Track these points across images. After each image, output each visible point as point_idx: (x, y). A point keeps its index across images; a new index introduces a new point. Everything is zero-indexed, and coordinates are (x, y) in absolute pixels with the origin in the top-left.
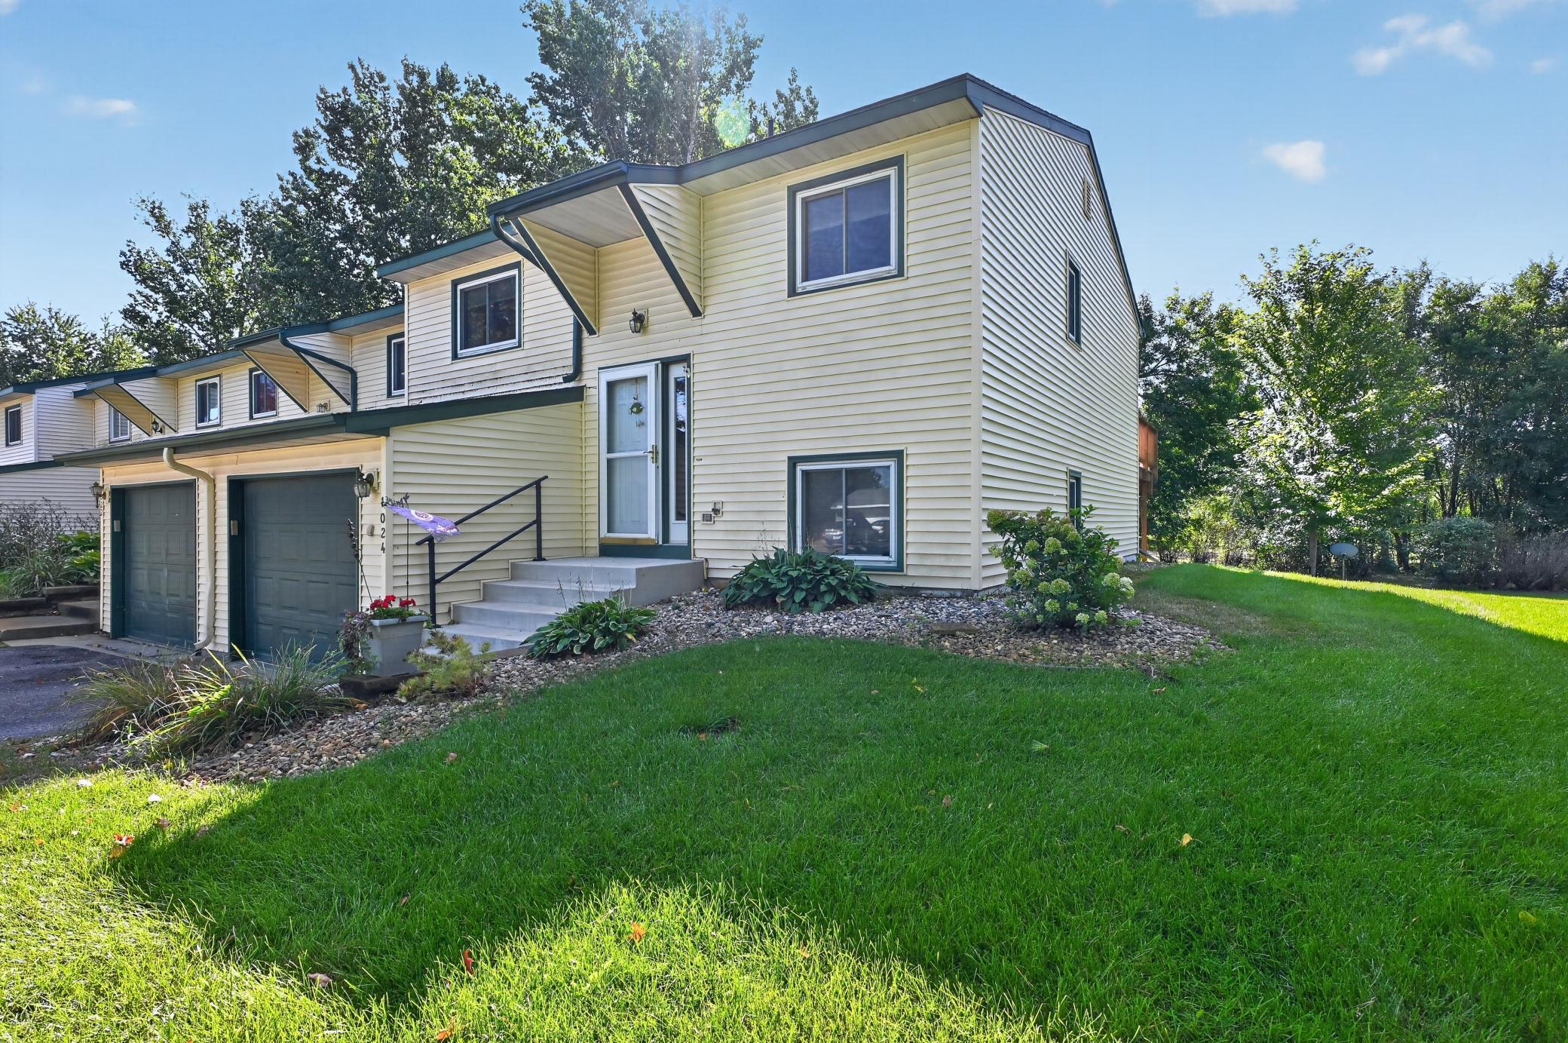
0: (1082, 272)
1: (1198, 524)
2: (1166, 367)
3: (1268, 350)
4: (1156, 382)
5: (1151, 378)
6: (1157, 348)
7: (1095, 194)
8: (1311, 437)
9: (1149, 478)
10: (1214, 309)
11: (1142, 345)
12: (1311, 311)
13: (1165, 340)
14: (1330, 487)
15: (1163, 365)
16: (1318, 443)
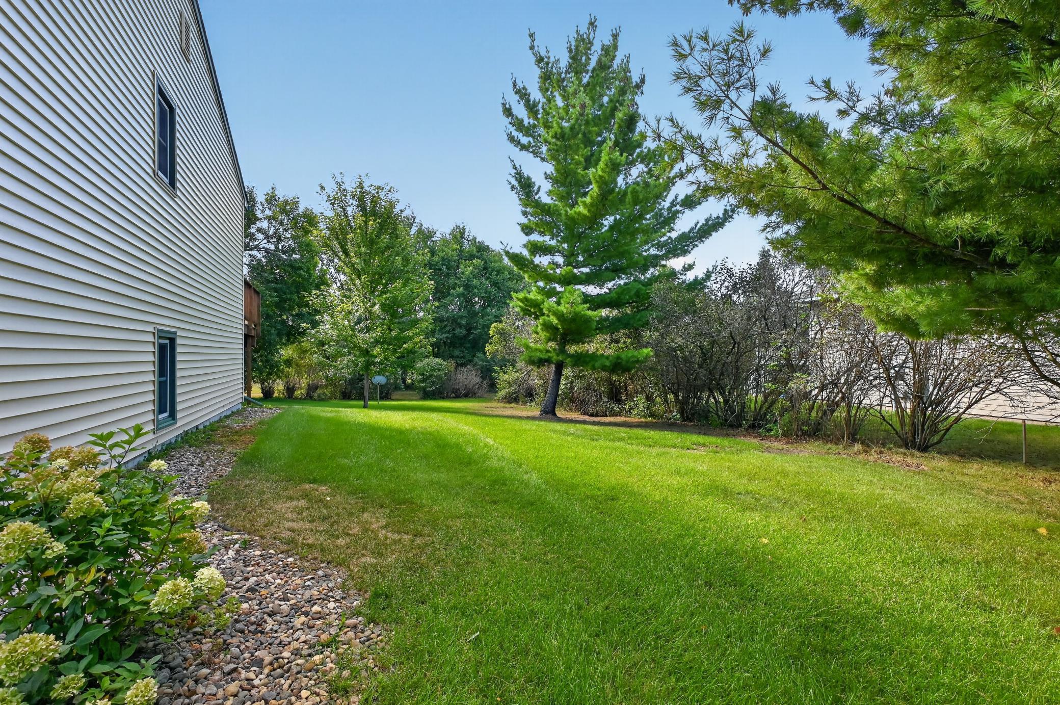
0: (178, 110)
1: (288, 363)
2: (266, 246)
3: (340, 243)
4: (259, 256)
5: (254, 252)
6: (259, 230)
7: (193, 28)
8: (366, 308)
9: (253, 333)
10: (301, 210)
11: (247, 227)
12: (366, 222)
13: (264, 224)
14: (377, 342)
15: (264, 244)
16: (370, 312)
